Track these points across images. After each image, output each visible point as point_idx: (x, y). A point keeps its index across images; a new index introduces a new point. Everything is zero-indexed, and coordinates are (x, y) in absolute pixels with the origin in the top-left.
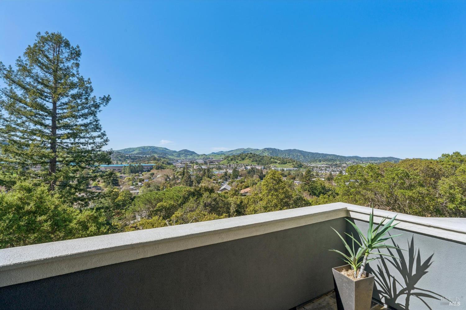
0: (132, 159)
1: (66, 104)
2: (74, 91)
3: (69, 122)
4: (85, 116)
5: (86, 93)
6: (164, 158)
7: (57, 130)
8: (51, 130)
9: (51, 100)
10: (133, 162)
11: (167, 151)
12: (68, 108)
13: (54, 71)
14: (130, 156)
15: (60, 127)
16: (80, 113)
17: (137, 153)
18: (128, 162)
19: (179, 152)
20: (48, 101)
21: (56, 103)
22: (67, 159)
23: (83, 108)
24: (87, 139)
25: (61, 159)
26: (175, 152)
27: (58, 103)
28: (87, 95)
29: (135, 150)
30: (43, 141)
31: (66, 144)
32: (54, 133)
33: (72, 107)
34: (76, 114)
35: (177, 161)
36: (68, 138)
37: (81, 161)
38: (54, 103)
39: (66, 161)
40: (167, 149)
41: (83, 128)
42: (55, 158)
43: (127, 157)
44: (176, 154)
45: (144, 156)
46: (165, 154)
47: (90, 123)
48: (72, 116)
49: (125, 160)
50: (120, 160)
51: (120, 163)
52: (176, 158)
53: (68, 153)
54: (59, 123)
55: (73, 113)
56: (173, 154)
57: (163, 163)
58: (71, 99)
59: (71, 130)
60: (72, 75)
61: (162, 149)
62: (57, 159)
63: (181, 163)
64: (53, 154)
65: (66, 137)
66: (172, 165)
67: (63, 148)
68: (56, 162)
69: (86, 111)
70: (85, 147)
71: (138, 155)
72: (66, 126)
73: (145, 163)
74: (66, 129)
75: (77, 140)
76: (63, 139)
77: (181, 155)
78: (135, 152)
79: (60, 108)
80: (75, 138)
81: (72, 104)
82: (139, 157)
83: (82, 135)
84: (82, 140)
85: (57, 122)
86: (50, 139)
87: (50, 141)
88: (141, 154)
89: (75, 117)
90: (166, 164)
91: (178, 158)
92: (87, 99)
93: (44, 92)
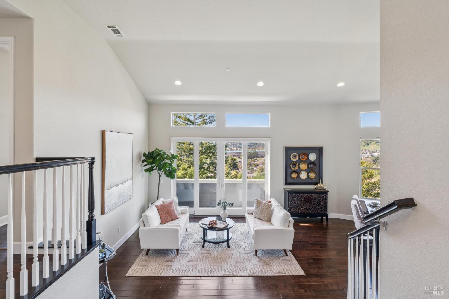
73: (260, 150)
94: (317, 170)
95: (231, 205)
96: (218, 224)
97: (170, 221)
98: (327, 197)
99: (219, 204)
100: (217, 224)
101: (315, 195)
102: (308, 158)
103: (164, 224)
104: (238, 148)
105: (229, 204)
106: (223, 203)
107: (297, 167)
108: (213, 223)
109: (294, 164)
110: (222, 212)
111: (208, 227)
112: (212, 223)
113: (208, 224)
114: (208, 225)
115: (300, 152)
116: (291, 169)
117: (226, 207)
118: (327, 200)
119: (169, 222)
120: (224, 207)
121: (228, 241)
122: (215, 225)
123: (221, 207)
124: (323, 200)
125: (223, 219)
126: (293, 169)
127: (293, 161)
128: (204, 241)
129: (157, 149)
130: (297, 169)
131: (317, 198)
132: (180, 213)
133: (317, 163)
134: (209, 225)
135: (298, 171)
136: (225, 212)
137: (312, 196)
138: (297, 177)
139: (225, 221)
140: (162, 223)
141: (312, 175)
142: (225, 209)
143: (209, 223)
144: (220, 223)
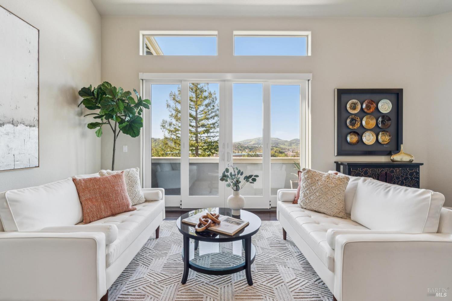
0: (250, 149)
1: (202, 111)
2: (207, 102)
3: (204, 122)
4: (213, 117)
5: (213, 102)
6: (277, 147)
7: (198, 128)
8: (195, 129)
9: (194, 110)
10: (250, 151)
11: (279, 141)
12: (203, 114)
13: (195, 91)
14: (248, 146)
15: (200, 126)
16: (210, 116)
17: (254, 144)
18: (247, 151)
19: (290, 141)
20: (193, 111)
21: (197, 111)
22: (204, 147)
23: (212, 112)
24: (215, 133)
25: (201, 147)
26: (286, 141)
27: (198, 111)
28: (214, 103)
29: (251, 141)
30: (192, 137)
31: (203, 138)
32: (196, 130)
33: (206, 113)
34: (208, 117)
35: (289, 150)
36: (204, 133)
37: (211, 149)
38: (196, 111)
39: (204, 149)
40: (279, 139)
41: (212, 126)
42: (198, 147)
43: (246, 147)
44: (287, 143)
45: (259, 146)
46: (277, 144)
47: (216, 122)
48: (205, 118)
49: (244, 150)
50: (240, 150)
51: (240, 152)
52: (287, 147)
53: (204, 143)
54: (199, 124)
55: (206, 116)
56: (284, 144)
57: (276, 152)
58: (205, 107)
59: (206, 128)
60: (205, 91)
61: (274, 139)
62: (199, 148)
63: (293, 152)
64: (197, 144)
65: (203, 133)
66: (283, 154)
67: (202, 140)
68: (198, 149)
69: (213, 114)
70: (214, 139)
71: (254, 146)
72: (203, 126)
73: (260, 152)
74: (203, 127)
75: (209, 134)
76: (202, 134)
77: (292, 145)
78: (252, 143)
79: (199, 114)
80: (208, 133)
81: (206, 111)
82: (255, 147)
83: (211, 131)
84: (212, 134)
85: (198, 123)
86: (195, 134)
87: (195, 136)
88: (257, 144)
89: (208, 119)
90: (278, 153)
91: (290, 147)
92: (213, 106)
93: (191, 105)
94: (393, 129)
95: (250, 180)
96: (222, 223)
97: (109, 216)
98: (418, 173)
99: (224, 178)
100: (219, 223)
101: (398, 171)
102: (377, 108)
103: (90, 222)
104: (239, 151)
105: (247, 178)
106: (233, 177)
107: (357, 125)
108: (210, 221)
109: (352, 120)
110: (232, 196)
111: (197, 232)
112: (207, 221)
113: (198, 222)
114: (197, 227)
115: (363, 97)
116: (348, 127)
117: (240, 185)
118: (419, 179)
119: (105, 217)
120: (237, 184)
121: (246, 267)
122: (215, 225)
123: (229, 185)
124: (412, 179)
125: (233, 213)
126: (351, 127)
127: (352, 114)
128: (188, 266)
129: (107, 83)
130: (358, 129)
131: (402, 177)
132: (144, 200)
133: (393, 117)
134: (200, 225)
135: (359, 132)
136: (236, 195)
137: (392, 172)
138: (358, 142)
139: (238, 217)
140: (84, 220)
141: (384, 138)
142: (237, 189)
143: (200, 220)
144: (227, 220)
